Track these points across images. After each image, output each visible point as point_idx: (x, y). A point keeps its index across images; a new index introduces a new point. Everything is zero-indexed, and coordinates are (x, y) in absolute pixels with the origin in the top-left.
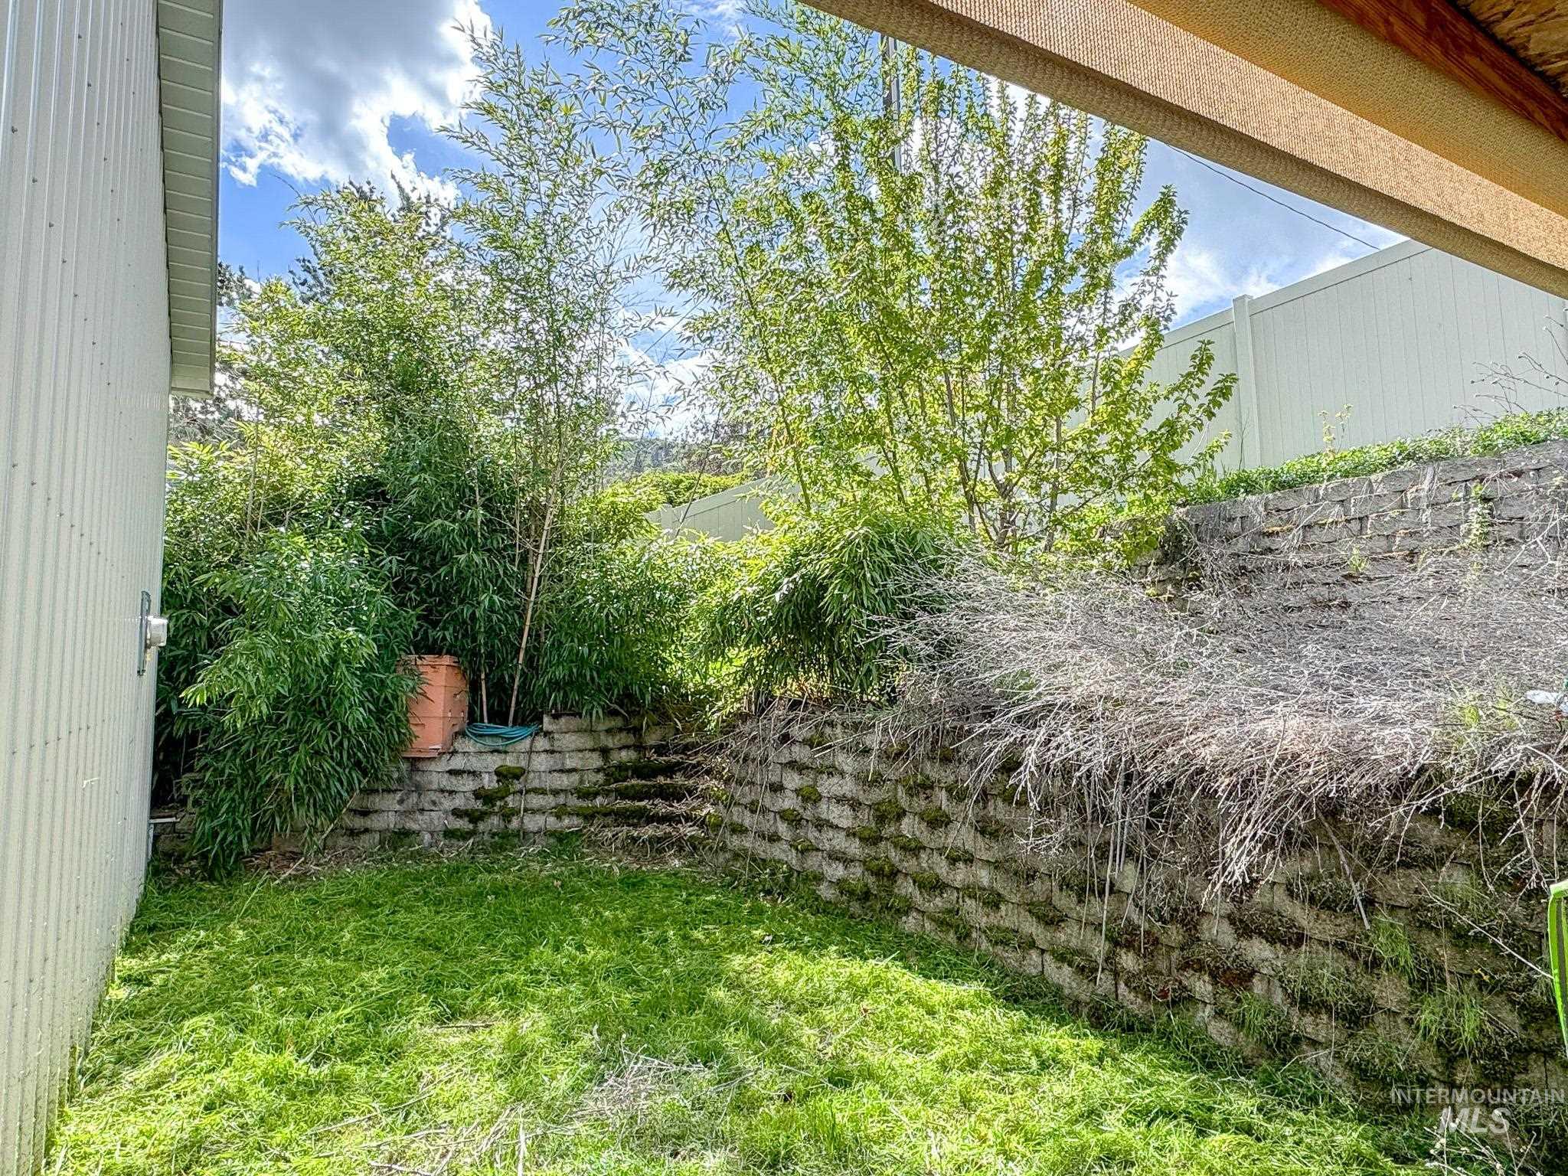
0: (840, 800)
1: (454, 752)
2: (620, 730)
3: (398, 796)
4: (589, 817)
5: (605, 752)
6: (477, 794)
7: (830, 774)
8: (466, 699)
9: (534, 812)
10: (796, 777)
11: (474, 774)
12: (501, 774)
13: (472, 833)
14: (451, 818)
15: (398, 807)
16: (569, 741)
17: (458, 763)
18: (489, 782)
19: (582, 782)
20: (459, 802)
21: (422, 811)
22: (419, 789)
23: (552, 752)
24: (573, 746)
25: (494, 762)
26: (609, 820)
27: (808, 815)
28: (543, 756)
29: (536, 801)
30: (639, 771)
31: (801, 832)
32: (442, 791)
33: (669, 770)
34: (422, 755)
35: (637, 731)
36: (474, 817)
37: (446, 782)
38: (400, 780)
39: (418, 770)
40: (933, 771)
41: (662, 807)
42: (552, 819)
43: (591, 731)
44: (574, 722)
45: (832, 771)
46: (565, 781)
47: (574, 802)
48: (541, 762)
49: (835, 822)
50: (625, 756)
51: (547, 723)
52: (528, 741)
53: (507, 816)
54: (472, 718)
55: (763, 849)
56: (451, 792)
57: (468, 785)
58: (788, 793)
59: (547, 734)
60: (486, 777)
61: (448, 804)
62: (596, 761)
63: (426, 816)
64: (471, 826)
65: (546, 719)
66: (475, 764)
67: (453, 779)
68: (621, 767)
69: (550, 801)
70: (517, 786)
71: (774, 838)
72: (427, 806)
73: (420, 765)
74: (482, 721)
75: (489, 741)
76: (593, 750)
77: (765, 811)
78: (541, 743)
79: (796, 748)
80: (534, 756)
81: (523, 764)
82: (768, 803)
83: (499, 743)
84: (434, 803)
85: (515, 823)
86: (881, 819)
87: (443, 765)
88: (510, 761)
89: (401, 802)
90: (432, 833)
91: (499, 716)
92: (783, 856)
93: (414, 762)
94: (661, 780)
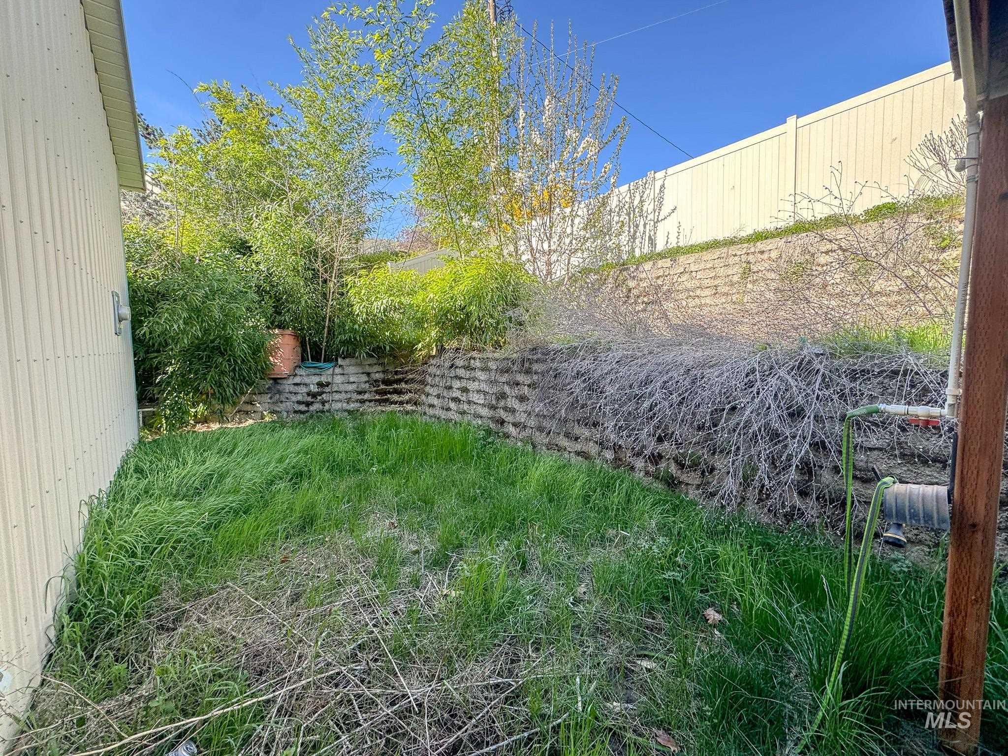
0: (479, 391)
1: (296, 375)
2: (375, 364)
3: (269, 395)
4: (363, 402)
5: (368, 374)
6: (308, 394)
7: (474, 381)
8: (299, 350)
9: (336, 401)
10: (458, 382)
11: (306, 385)
12: (320, 384)
13: (308, 411)
14: (296, 405)
15: (269, 401)
16: (352, 370)
17: (297, 380)
18: (314, 389)
19: (358, 387)
20: (300, 398)
21: (282, 402)
22: (279, 392)
23: (343, 374)
24: (353, 372)
25: (316, 379)
26: (372, 404)
27: (464, 399)
28: (339, 376)
29: (337, 396)
30: (386, 382)
31: (461, 406)
32: (291, 393)
33: (399, 381)
34: (279, 377)
35: (382, 364)
36: (308, 404)
37: (292, 388)
38: (269, 388)
39: (278, 383)
40: (520, 378)
41: (395, 397)
42: (345, 405)
43: (360, 365)
44: (353, 361)
45: (474, 379)
46: (351, 387)
47: (355, 396)
48: (338, 379)
49: (476, 401)
50: (378, 376)
51: (340, 361)
52: (331, 370)
53: (323, 403)
54: (303, 359)
55: (443, 415)
56: (295, 393)
57: (304, 390)
58: (455, 390)
59: (340, 366)
60: (312, 387)
61: (294, 398)
62: (364, 378)
63: (284, 404)
64: (306, 409)
66: (307, 380)
67: (296, 387)
68: (376, 381)
69: (343, 396)
70: (327, 389)
71: (448, 409)
72: (284, 400)
73: (279, 381)
74: (308, 360)
75: (312, 370)
76: (363, 373)
77: (444, 397)
78: (338, 370)
79: (457, 370)
80: (335, 376)
81: (330, 380)
82: (445, 394)
83: (317, 371)
84: (287, 398)
85: (327, 406)
86: (498, 399)
87: (290, 381)
88: (324, 379)
89: (271, 398)
90: (288, 412)
91: (316, 358)
92: (452, 417)
93: (276, 380)
94: (395, 386)
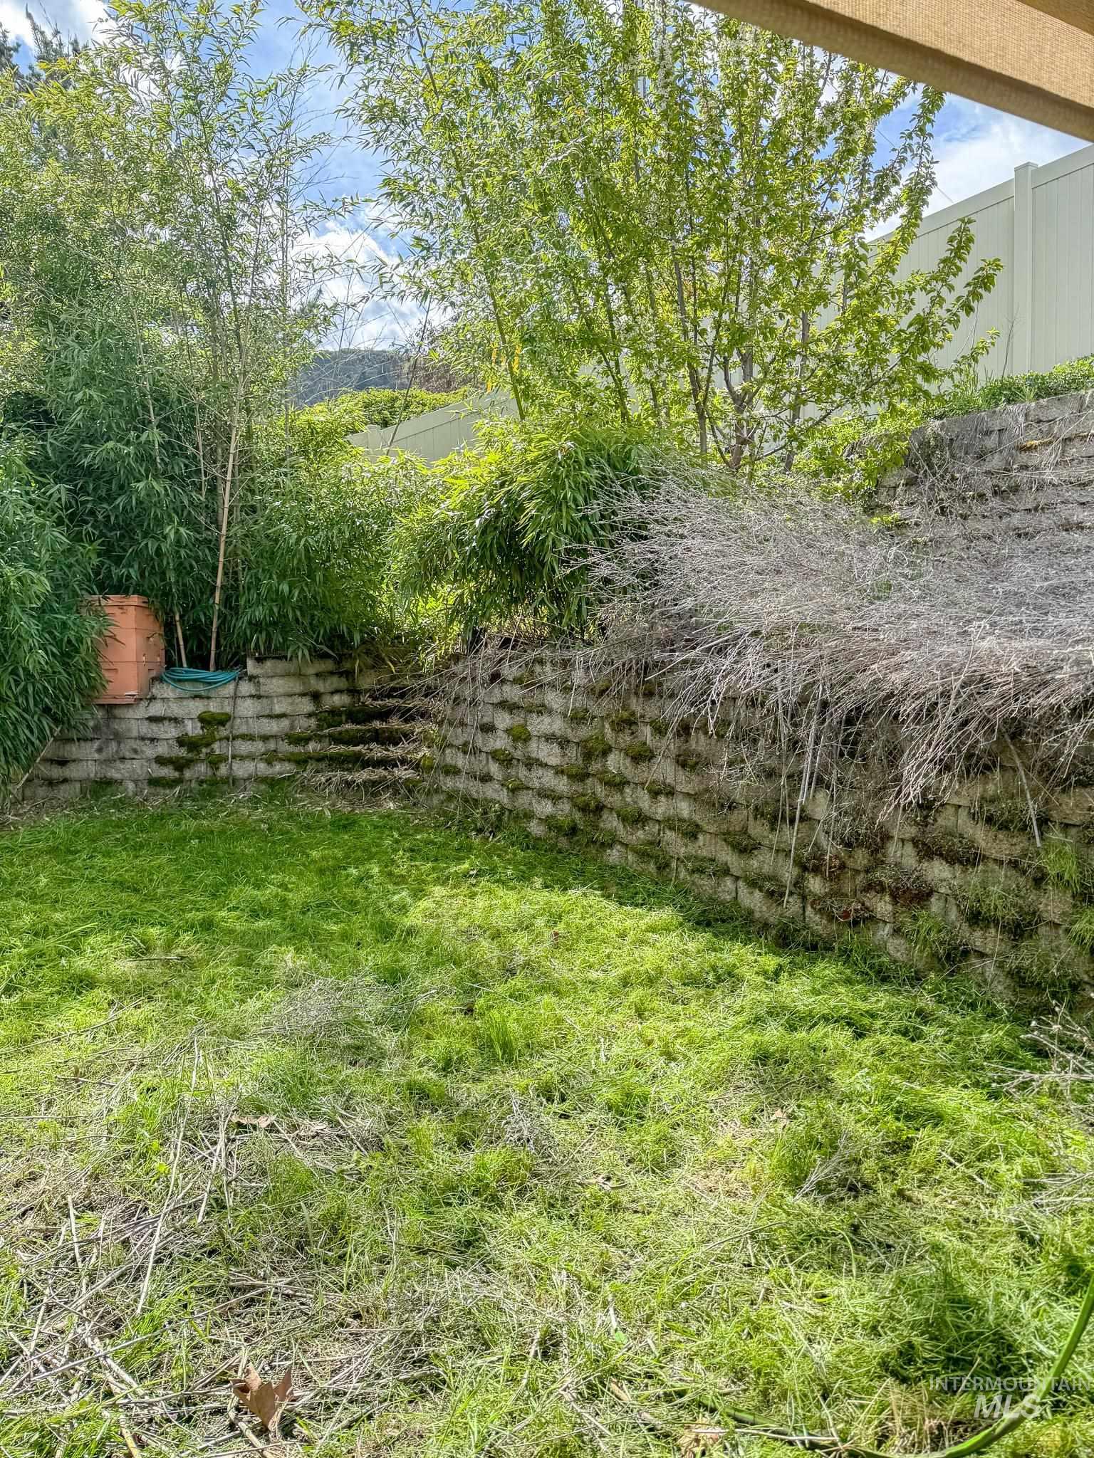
0: (549, 738)
1: (153, 698)
2: (332, 673)
3: (96, 744)
4: (301, 762)
5: (316, 697)
6: (181, 742)
7: (540, 713)
8: (162, 644)
9: (242, 758)
10: (507, 716)
11: (175, 720)
12: (206, 720)
13: (179, 781)
14: (154, 766)
15: (96, 756)
16: (276, 686)
17: (157, 709)
18: (193, 729)
19: (292, 727)
20: (162, 750)
21: (123, 759)
22: (118, 737)
23: (259, 697)
24: (281, 691)
25: (197, 707)
26: (323, 765)
27: (518, 754)
28: (249, 702)
29: (244, 747)
30: (353, 715)
31: (512, 771)
32: (143, 739)
33: (384, 715)
34: (118, 702)
35: (348, 674)
36: (180, 765)
37: (147, 729)
38: (96, 728)
39: (115, 718)
40: (636, 705)
41: (377, 751)
42: (262, 766)
43: (299, 675)
44: (281, 666)
45: (542, 709)
46: (273, 727)
47: (285, 747)
48: (247, 708)
49: (545, 760)
50: (339, 700)
51: (251, 667)
52: (231, 687)
53: (215, 763)
54: (170, 663)
55: (475, 789)
56: (152, 740)
57: (171, 732)
58: (500, 733)
59: (251, 678)
60: (189, 724)
61: (150, 751)
62: (306, 706)
63: (128, 765)
64: (177, 774)
65: (250, 663)
66: (176, 710)
67: (154, 727)
68: (334, 712)
69: (259, 747)
70: (223, 732)
71: (486, 778)
72: (128, 754)
73: (117, 712)
74: (181, 666)
75: (188, 686)
76: (303, 695)
77: (476, 751)
78: (246, 688)
79: (506, 688)
80: (239, 701)
81: (228, 709)
82: (479, 743)
83: (201, 689)
84: (135, 751)
85: (223, 770)
86: (588, 756)
87: (141, 711)
88: (213, 707)
89: (100, 750)
90: (136, 782)
91: (199, 661)
92: (495, 796)
93: (109, 708)
94: (377, 724)
